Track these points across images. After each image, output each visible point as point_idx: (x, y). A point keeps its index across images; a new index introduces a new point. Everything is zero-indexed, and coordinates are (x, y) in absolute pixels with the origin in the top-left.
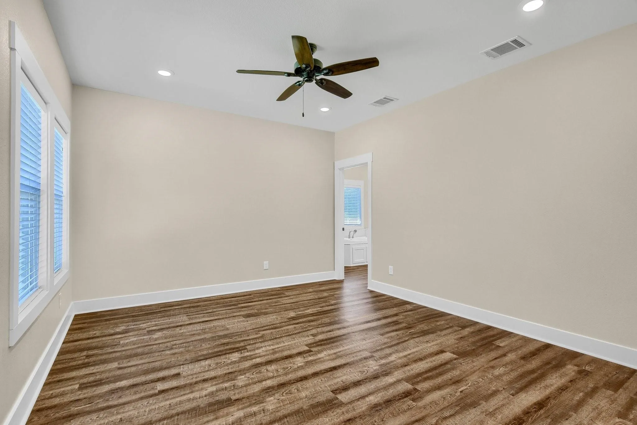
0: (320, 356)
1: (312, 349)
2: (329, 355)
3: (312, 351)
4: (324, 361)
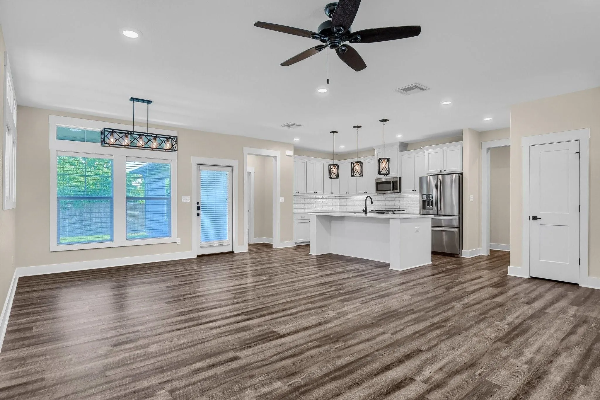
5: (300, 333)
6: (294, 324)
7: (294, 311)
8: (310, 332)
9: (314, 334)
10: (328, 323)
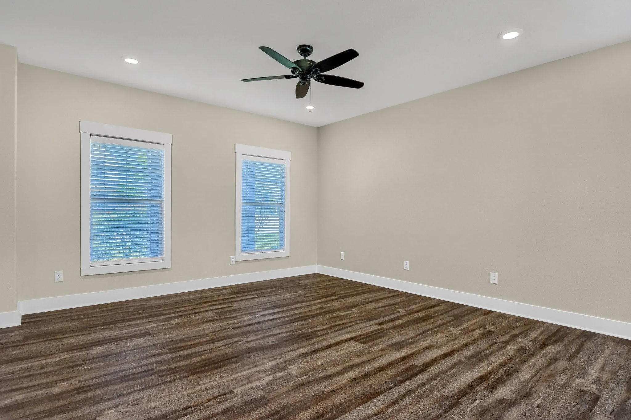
5: (335, 342)
6: (344, 352)
7: (351, 374)
8: (325, 343)
9: (320, 341)
10: (303, 354)
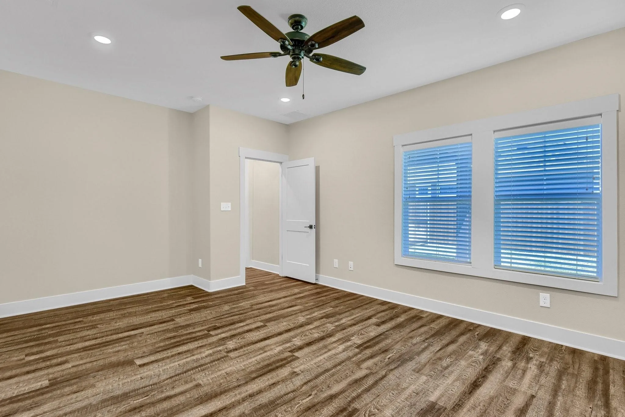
0: (280, 348)
1: (290, 354)
2: (271, 349)
3: (289, 352)
4: (275, 344)
